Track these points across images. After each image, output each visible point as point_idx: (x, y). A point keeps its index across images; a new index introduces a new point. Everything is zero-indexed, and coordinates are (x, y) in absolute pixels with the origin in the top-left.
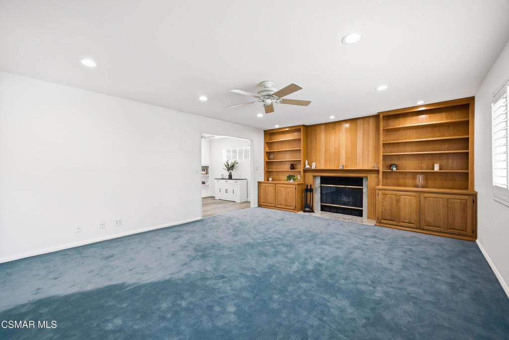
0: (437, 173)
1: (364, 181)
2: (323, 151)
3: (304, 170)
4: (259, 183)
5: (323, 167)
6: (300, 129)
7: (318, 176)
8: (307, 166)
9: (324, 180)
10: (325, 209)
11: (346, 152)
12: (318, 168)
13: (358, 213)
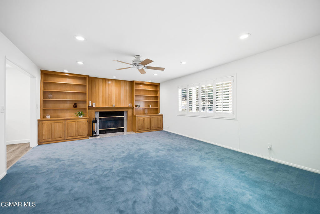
0: (150, 108)
1: (125, 113)
2: (101, 96)
3: (89, 108)
4: (39, 121)
5: (101, 106)
6: (86, 78)
7: (97, 112)
8: (90, 105)
9: (101, 114)
10: (102, 132)
11: (116, 98)
12: (97, 106)
13: (121, 130)
